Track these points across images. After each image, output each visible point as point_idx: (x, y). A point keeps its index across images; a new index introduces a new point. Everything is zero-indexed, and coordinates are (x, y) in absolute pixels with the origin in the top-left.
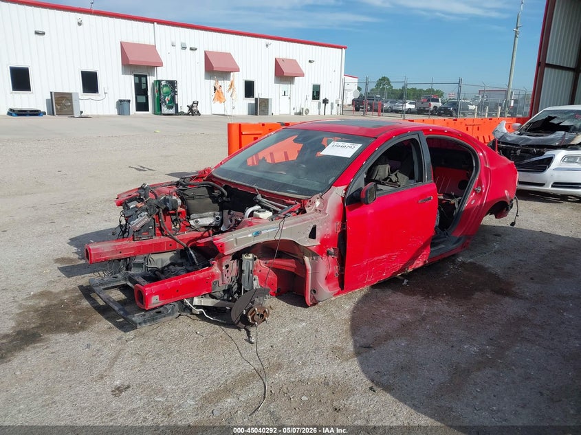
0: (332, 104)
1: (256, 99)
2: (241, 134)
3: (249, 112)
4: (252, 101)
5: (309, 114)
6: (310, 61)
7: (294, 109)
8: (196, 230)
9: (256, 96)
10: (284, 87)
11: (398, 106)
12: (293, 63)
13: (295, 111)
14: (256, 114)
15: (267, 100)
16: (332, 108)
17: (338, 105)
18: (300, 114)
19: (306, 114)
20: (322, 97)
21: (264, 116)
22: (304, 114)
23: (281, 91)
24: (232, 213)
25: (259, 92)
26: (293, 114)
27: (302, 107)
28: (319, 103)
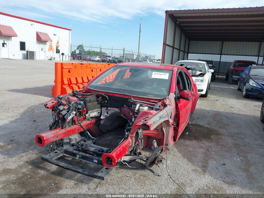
0: (66, 56)
1: (27, 52)
2: (62, 68)
3: (23, 58)
4: (25, 52)
5: (55, 60)
6: (54, 35)
7: (47, 57)
8: (88, 120)
9: (27, 49)
10: (42, 46)
11: (93, 58)
12: (46, 35)
13: (47, 58)
14: (28, 59)
15: (34, 52)
16: (66, 57)
17: (69, 56)
18: (50, 59)
19: (54, 60)
20: (61, 52)
21: (32, 60)
22: (53, 60)
23: (40, 48)
24: (109, 109)
25: (28, 48)
26: (47, 59)
27: (51, 56)
28: (60, 55)
